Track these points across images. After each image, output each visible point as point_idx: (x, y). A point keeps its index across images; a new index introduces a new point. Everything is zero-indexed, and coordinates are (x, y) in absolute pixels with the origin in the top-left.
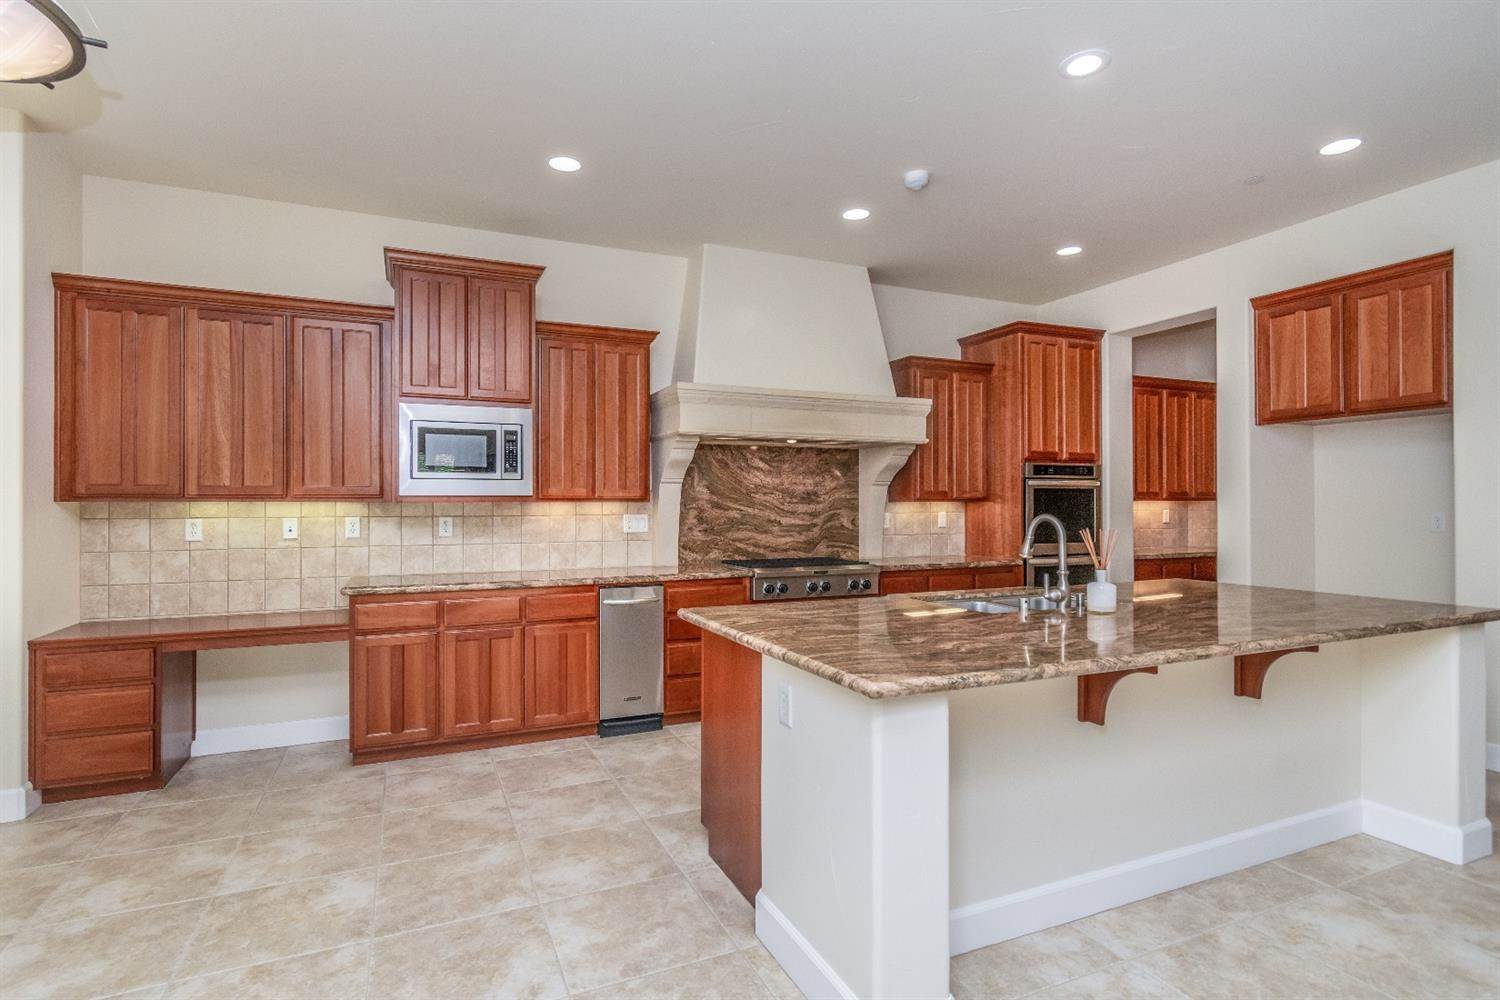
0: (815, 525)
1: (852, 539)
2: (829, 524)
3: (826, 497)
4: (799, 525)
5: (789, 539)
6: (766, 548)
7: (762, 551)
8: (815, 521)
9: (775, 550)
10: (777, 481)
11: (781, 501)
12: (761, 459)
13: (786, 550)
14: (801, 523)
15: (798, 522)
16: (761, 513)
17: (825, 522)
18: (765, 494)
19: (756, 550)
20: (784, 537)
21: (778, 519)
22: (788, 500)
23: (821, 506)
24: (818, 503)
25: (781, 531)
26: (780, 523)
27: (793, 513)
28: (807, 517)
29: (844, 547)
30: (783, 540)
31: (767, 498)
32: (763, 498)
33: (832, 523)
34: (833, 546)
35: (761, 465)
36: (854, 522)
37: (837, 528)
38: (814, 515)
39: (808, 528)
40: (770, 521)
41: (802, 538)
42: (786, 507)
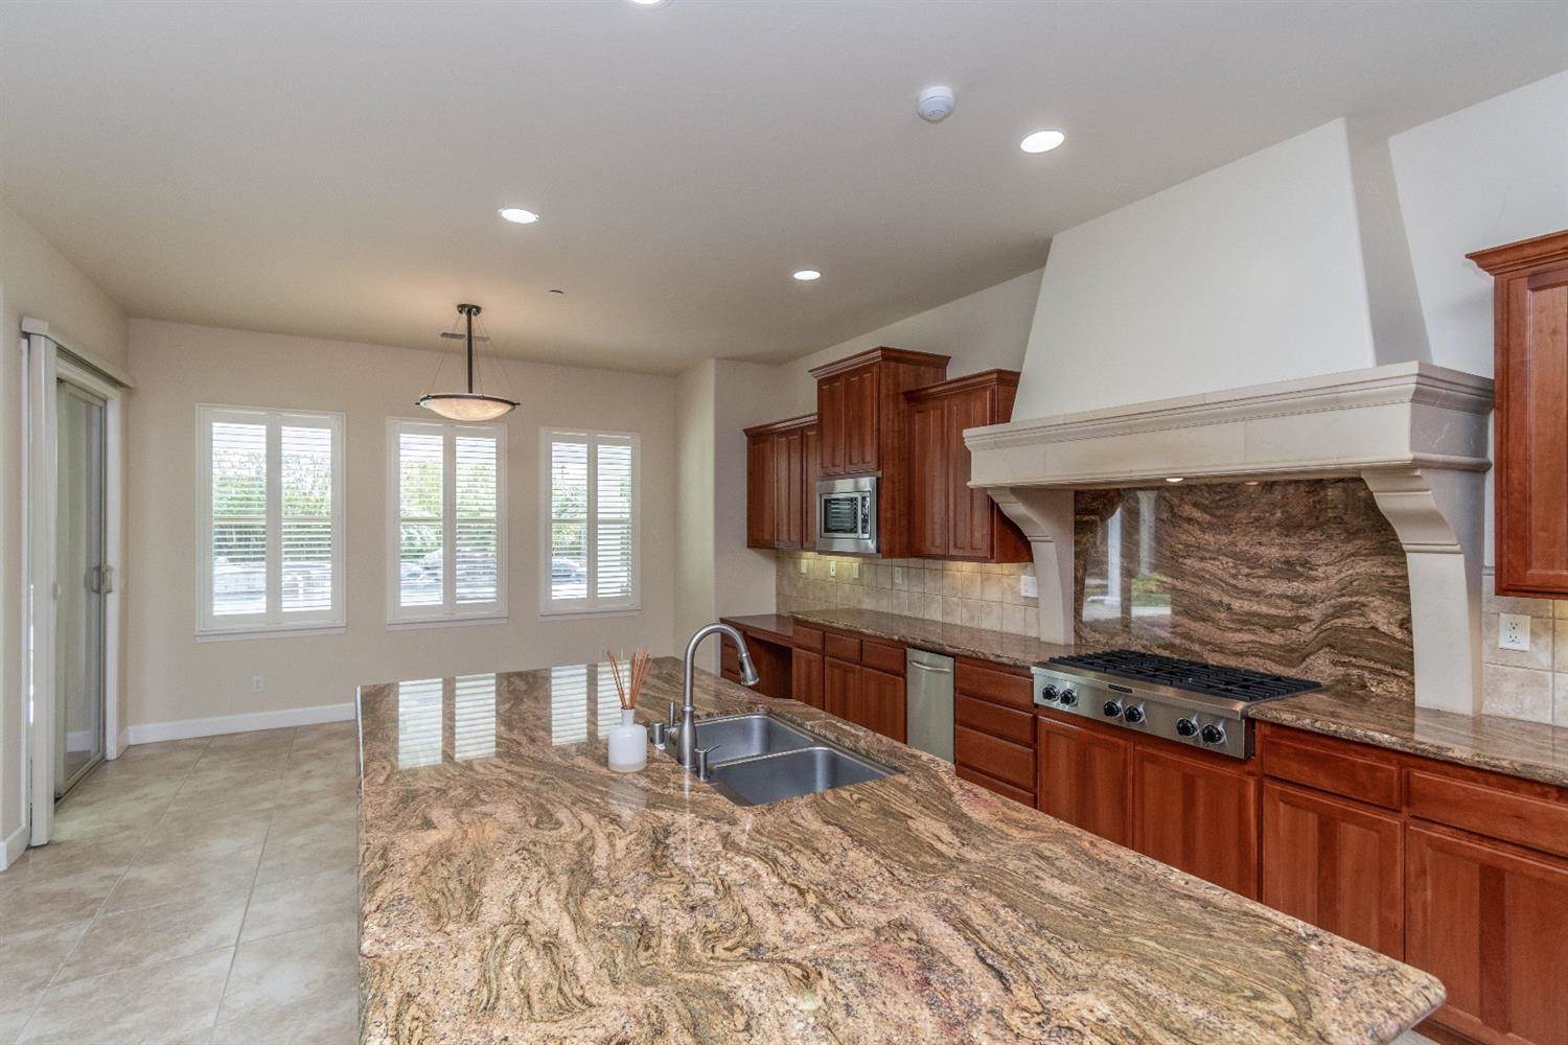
0: (1306, 620)
1: (1401, 659)
2: (1338, 622)
3: (1332, 570)
4: (1267, 616)
5: (1247, 637)
6: (1203, 643)
7: (1196, 647)
8: (1303, 612)
9: (1220, 649)
10: (1224, 539)
11: (1233, 571)
12: (1195, 505)
13: (1240, 654)
14: (1273, 611)
15: (1265, 609)
16: (1195, 589)
17: (1326, 618)
18: (1202, 559)
19: (1187, 644)
20: (1240, 630)
21: (1226, 600)
22: (1246, 570)
23: (1320, 585)
24: (1315, 579)
25: (1233, 621)
26: (1229, 607)
27: (1256, 594)
28: (1288, 604)
29: (1380, 672)
30: (1238, 636)
31: (1208, 565)
32: (1197, 565)
33: (1347, 621)
34: (1344, 664)
35: (1197, 514)
36: (1406, 624)
37: (1358, 631)
38: (1297, 600)
39: (1289, 624)
40: (1213, 604)
41: (1275, 639)
42: (1243, 583)
